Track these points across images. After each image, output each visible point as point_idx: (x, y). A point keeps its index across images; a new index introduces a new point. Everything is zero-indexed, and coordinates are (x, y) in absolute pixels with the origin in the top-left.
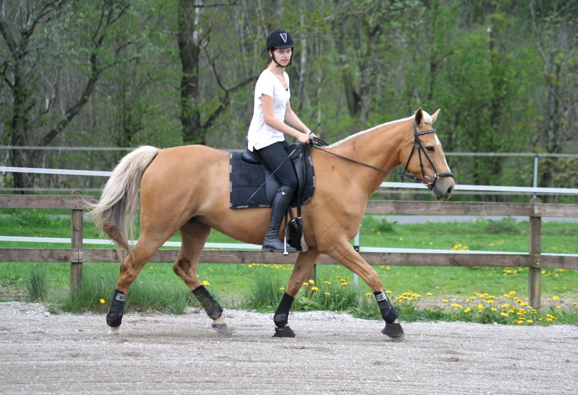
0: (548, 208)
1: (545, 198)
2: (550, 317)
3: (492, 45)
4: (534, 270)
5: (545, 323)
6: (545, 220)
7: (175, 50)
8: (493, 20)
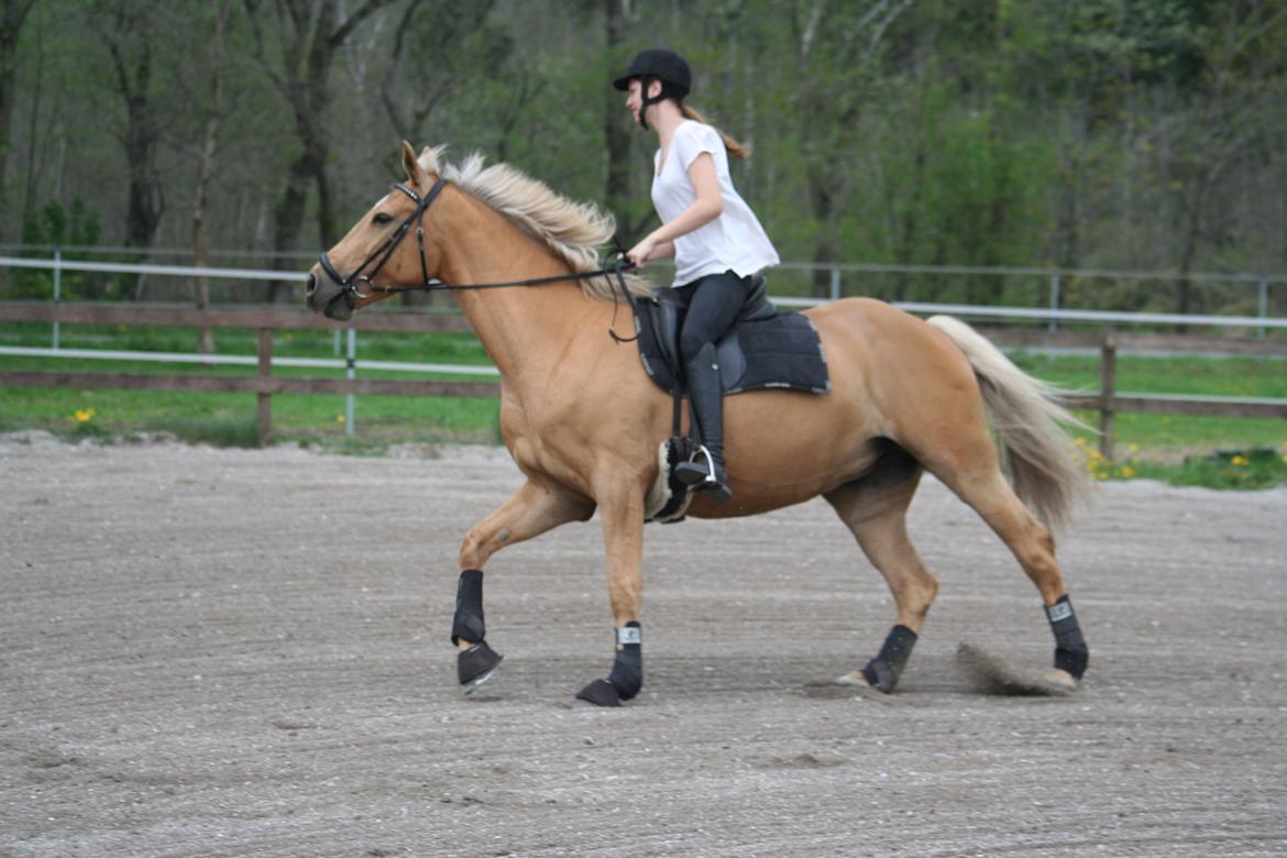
0: (1125, 339)
1: (1122, 327)
2: (1127, 471)
3: (992, 135)
4: (1107, 414)
5: (1122, 479)
6: (1120, 353)
7: (601, 137)
8: (996, 104)
